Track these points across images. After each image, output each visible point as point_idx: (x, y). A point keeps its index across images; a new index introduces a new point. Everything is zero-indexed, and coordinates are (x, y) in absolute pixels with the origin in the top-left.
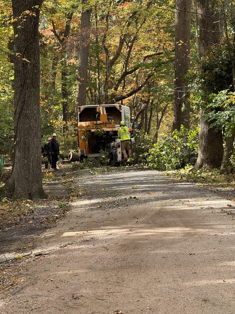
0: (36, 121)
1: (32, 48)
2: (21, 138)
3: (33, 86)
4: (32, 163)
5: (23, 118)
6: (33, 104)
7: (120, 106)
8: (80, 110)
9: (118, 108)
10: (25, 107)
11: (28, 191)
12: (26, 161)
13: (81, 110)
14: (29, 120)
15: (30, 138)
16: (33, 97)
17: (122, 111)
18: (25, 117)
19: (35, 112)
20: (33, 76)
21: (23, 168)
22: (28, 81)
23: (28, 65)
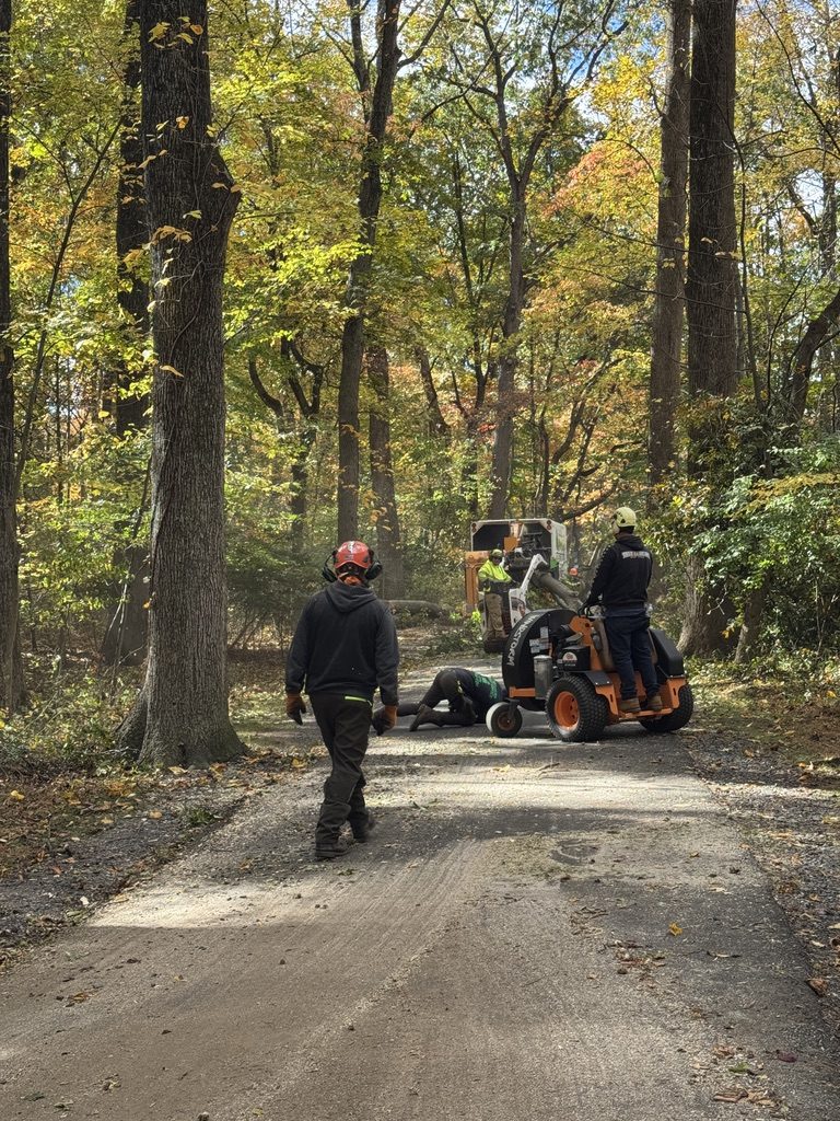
0: (207, 545)
1: (196, 341)
2: (162, 591)
3: (199, 448)
4: (191, 661)
5: (169, 535)
6: (199, 497)
7: (549, 523)
8: (474, 530)
9: (546, 525)
10: (174, 506)
11: (180, 740)
12: (175, 656)
13: (478, 528)
14: (185, 541)
15: (186, 592)
16: (198, 478)
17: (553, 531)
18: (174, 533)
19: (204, 518)
20: (198, 417)
21: (166, 676)
22: (186, 432)
23: (184, 388)
